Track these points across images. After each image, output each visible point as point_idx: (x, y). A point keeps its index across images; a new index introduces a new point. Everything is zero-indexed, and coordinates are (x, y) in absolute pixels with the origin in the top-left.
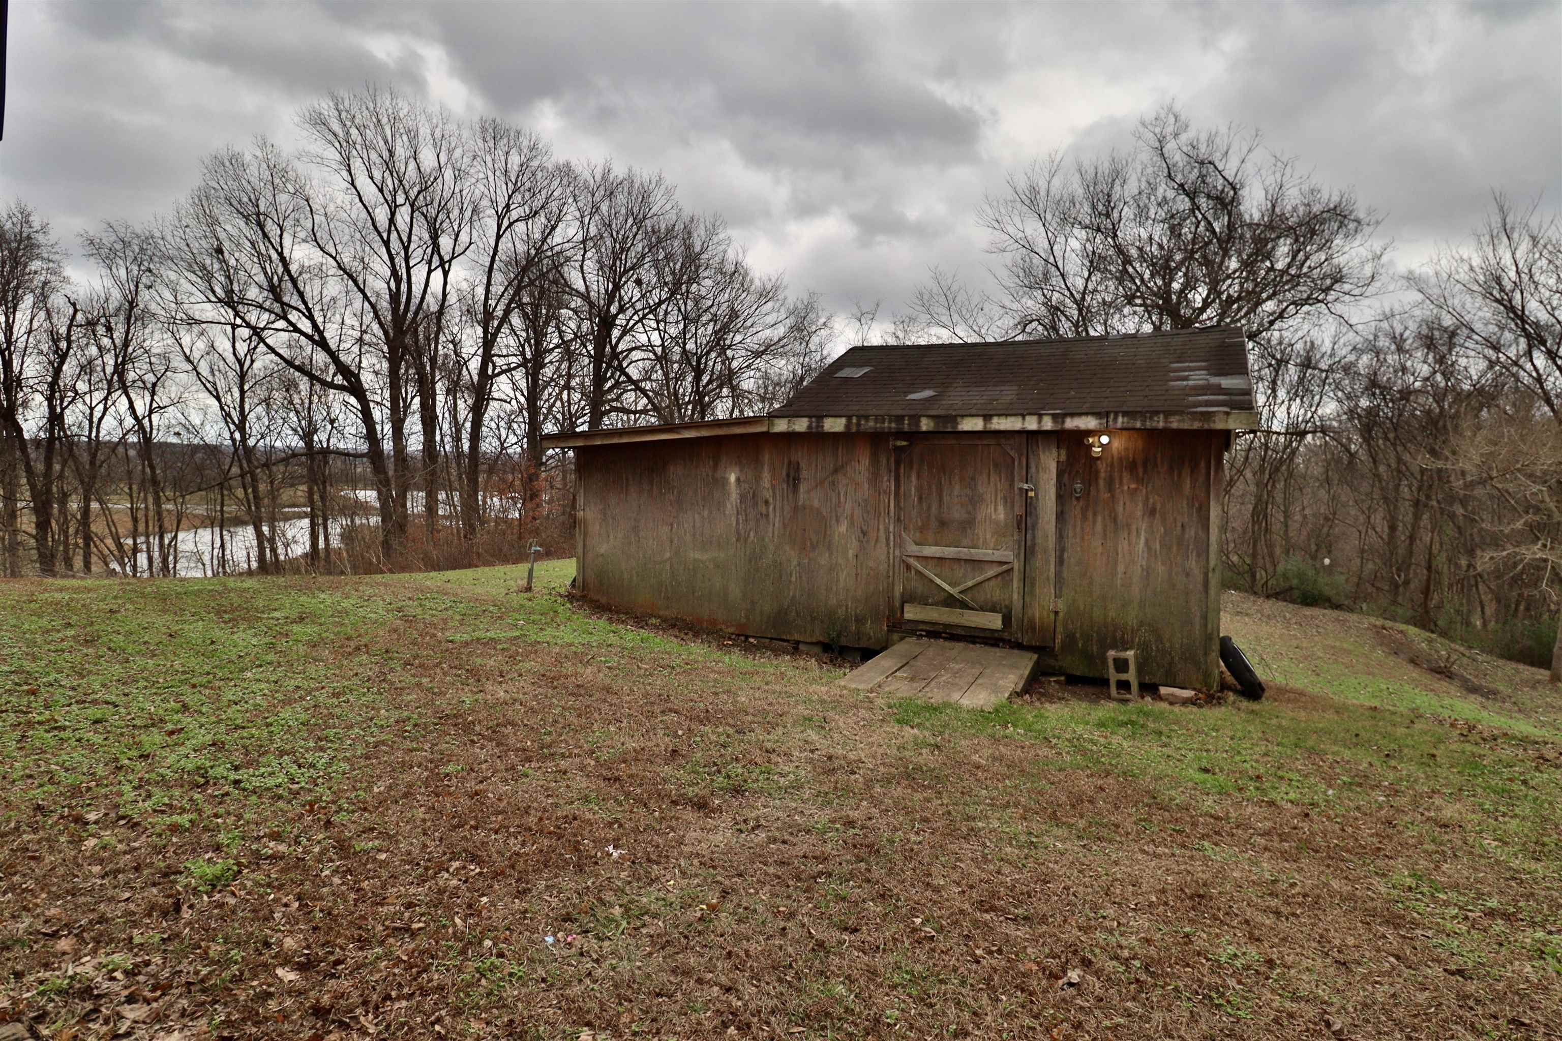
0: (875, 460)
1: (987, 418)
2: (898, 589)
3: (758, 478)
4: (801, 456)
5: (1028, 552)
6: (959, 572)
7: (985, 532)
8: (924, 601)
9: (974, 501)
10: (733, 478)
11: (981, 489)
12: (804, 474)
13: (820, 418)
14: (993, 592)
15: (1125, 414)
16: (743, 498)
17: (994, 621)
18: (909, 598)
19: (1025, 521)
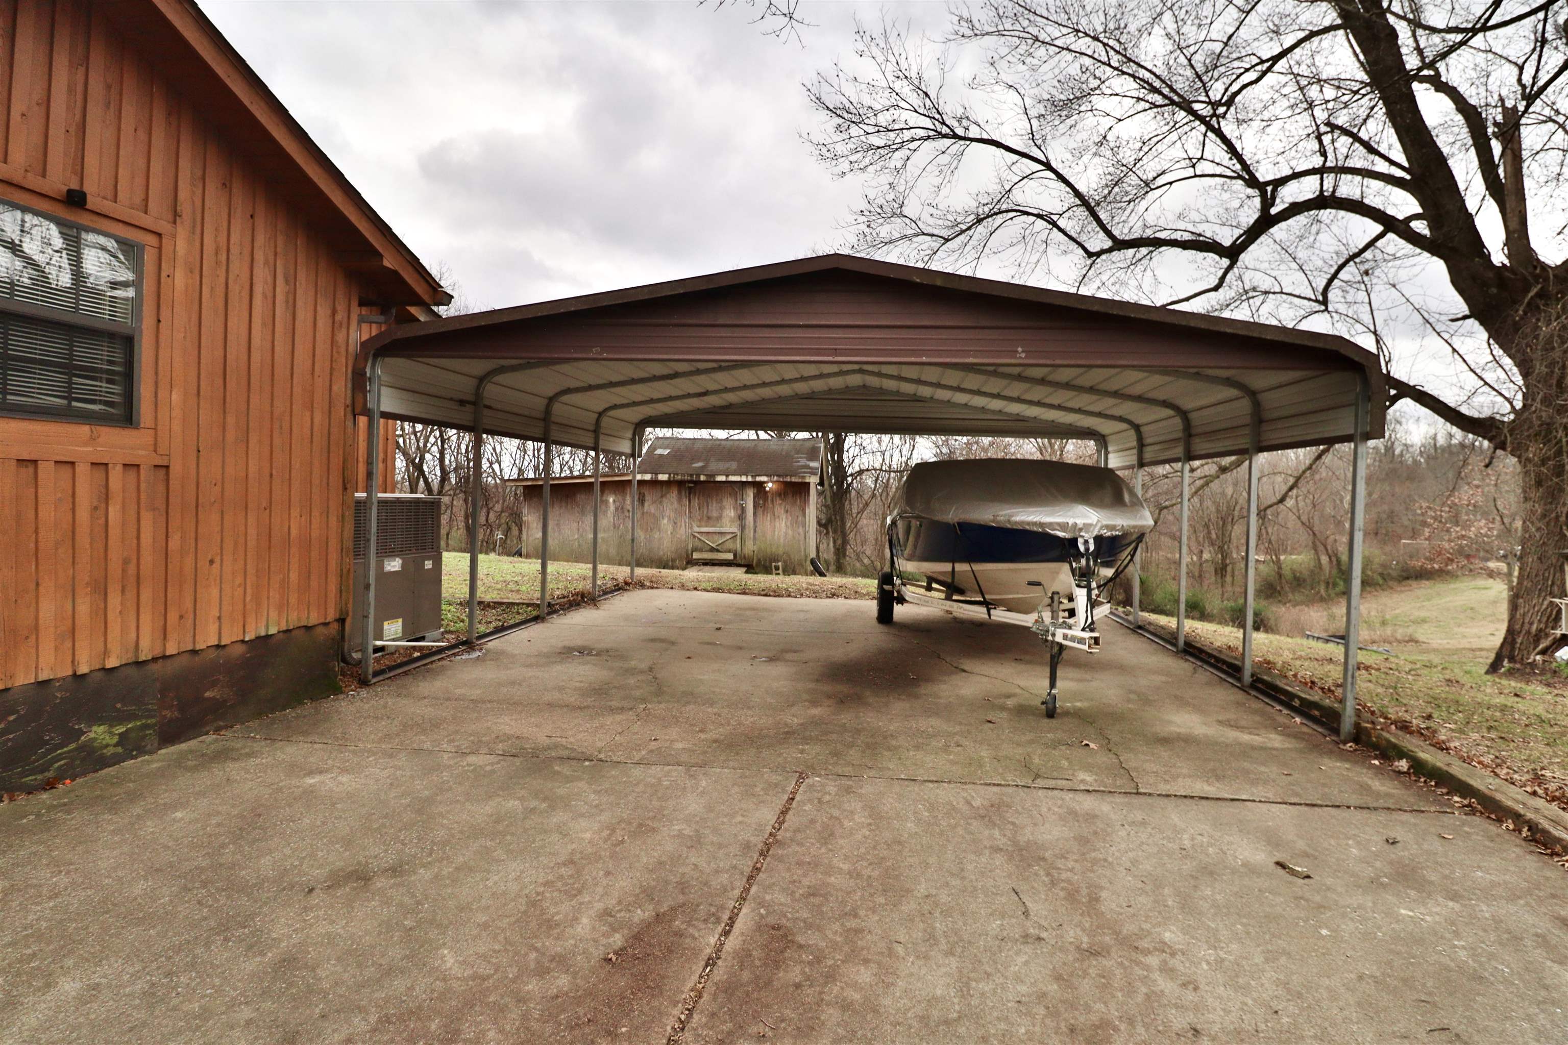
0: (680, 492)
1: (727, 476)
2: (690, 546)
3: (624, 500)
4: (646, 490)
5: (743, 528)
6: (716, 537)
7: (726, 521)
8: (701, 550)
9: (722, 508)
10: (611, 500)
11: (725, 503)
12: (647, 498)
13: (656, 474)
14: (730, 545)
15: (778, 476)
16: (617, 509)
17: (730, 556)
18: (695, 549)
19: (741, 516)
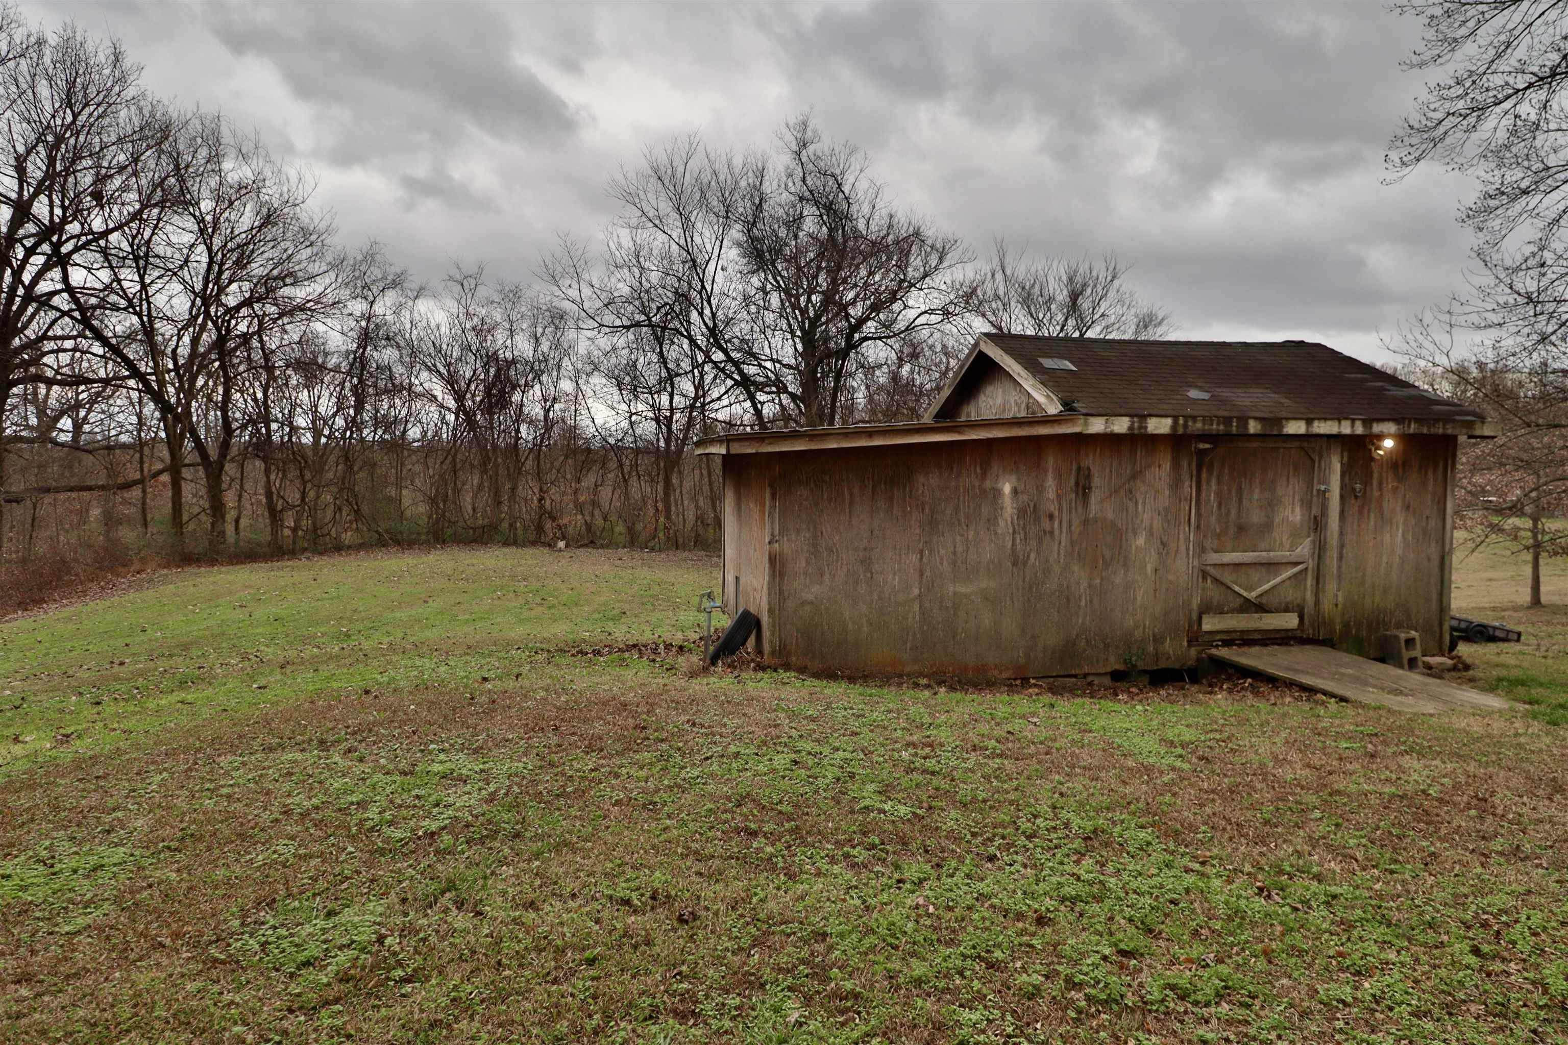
0: (1176, 466)
1: (1309, 422)
2: (1196, 602)
3: (1040, 488)
4: (1091, 460)
6: (1255, 575)
7: (1281, 535)
8: (1220, 611)
9: (1271, 505)
10: (1007, 489)
11: (1280, 492)
12: (1096, 481)
14: (1290, 595)
16: (1022, 512)
17: (1290, 621)
18: (1206, 609)
19: (1317, 524)
